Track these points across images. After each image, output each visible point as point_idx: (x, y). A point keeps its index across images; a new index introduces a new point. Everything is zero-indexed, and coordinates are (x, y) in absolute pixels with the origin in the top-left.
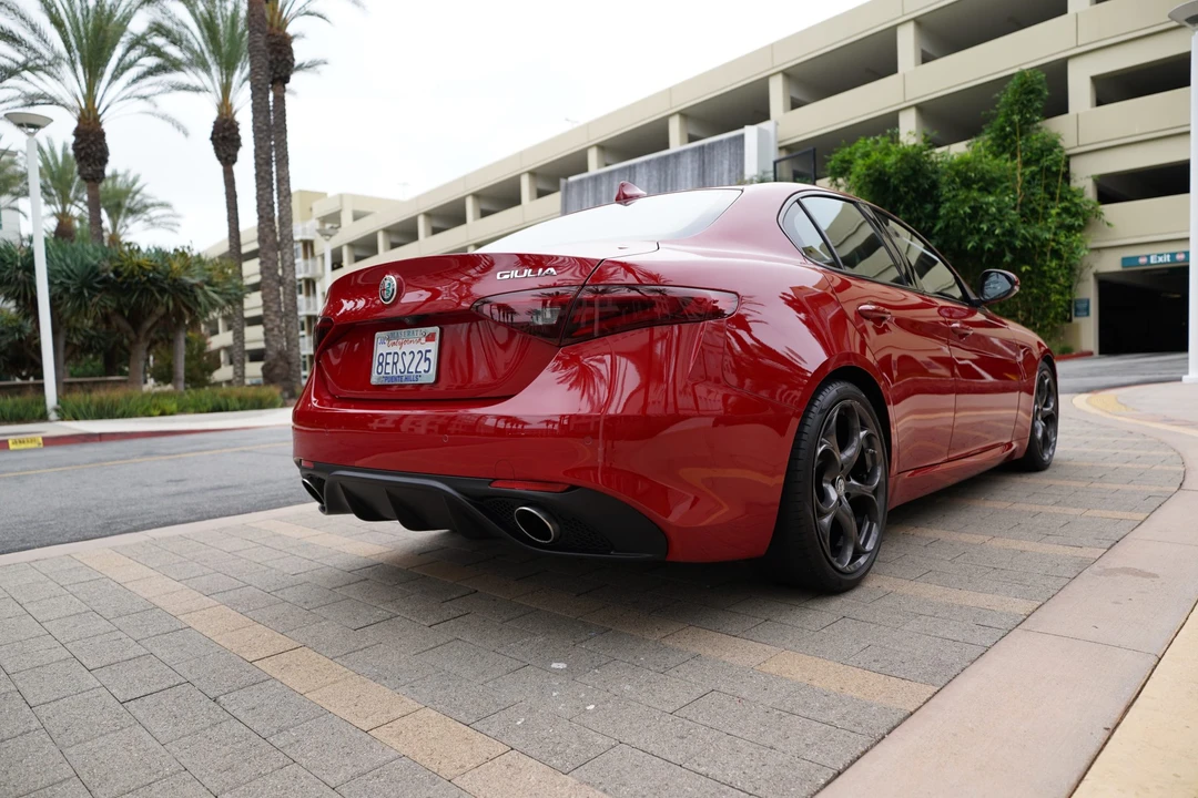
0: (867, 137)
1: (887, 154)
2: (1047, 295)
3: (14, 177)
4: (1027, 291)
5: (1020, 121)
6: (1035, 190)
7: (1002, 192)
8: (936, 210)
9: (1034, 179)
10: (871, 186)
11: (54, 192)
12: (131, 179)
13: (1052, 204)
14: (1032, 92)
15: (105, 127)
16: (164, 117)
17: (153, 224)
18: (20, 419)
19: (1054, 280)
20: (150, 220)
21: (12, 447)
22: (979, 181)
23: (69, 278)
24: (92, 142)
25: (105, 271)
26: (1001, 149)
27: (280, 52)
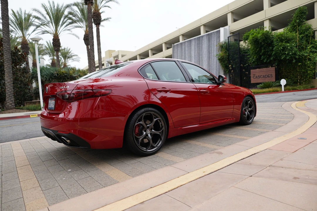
0: (254, 29)
1: (259, 33)
2: (307, 71)
3: (41, 51)
4: (301, 70)
5: (299, 22)
6: (303, 41)
7: (292, 43)
8: (273, 48)
9: (303, 38)
10: (254, 43)
11: (51, 54)
12: (68, 49)
13: (308, 45)
14: (303, 13)
15: (60, 38)
16: (73, 34)
17: (74, 60)
18: (35, 110)
19: (309, 67)
20: (73, 59)
21: (31, 117)
22: (285, 40)
23: (47, 76)
24: (57, 42)
25: (55, 74)
26: (293, 30)
27: (98, 17)
